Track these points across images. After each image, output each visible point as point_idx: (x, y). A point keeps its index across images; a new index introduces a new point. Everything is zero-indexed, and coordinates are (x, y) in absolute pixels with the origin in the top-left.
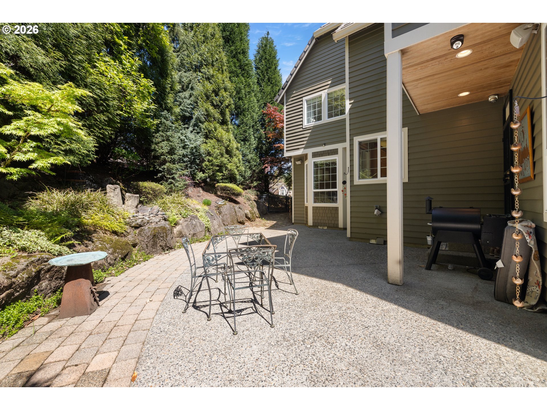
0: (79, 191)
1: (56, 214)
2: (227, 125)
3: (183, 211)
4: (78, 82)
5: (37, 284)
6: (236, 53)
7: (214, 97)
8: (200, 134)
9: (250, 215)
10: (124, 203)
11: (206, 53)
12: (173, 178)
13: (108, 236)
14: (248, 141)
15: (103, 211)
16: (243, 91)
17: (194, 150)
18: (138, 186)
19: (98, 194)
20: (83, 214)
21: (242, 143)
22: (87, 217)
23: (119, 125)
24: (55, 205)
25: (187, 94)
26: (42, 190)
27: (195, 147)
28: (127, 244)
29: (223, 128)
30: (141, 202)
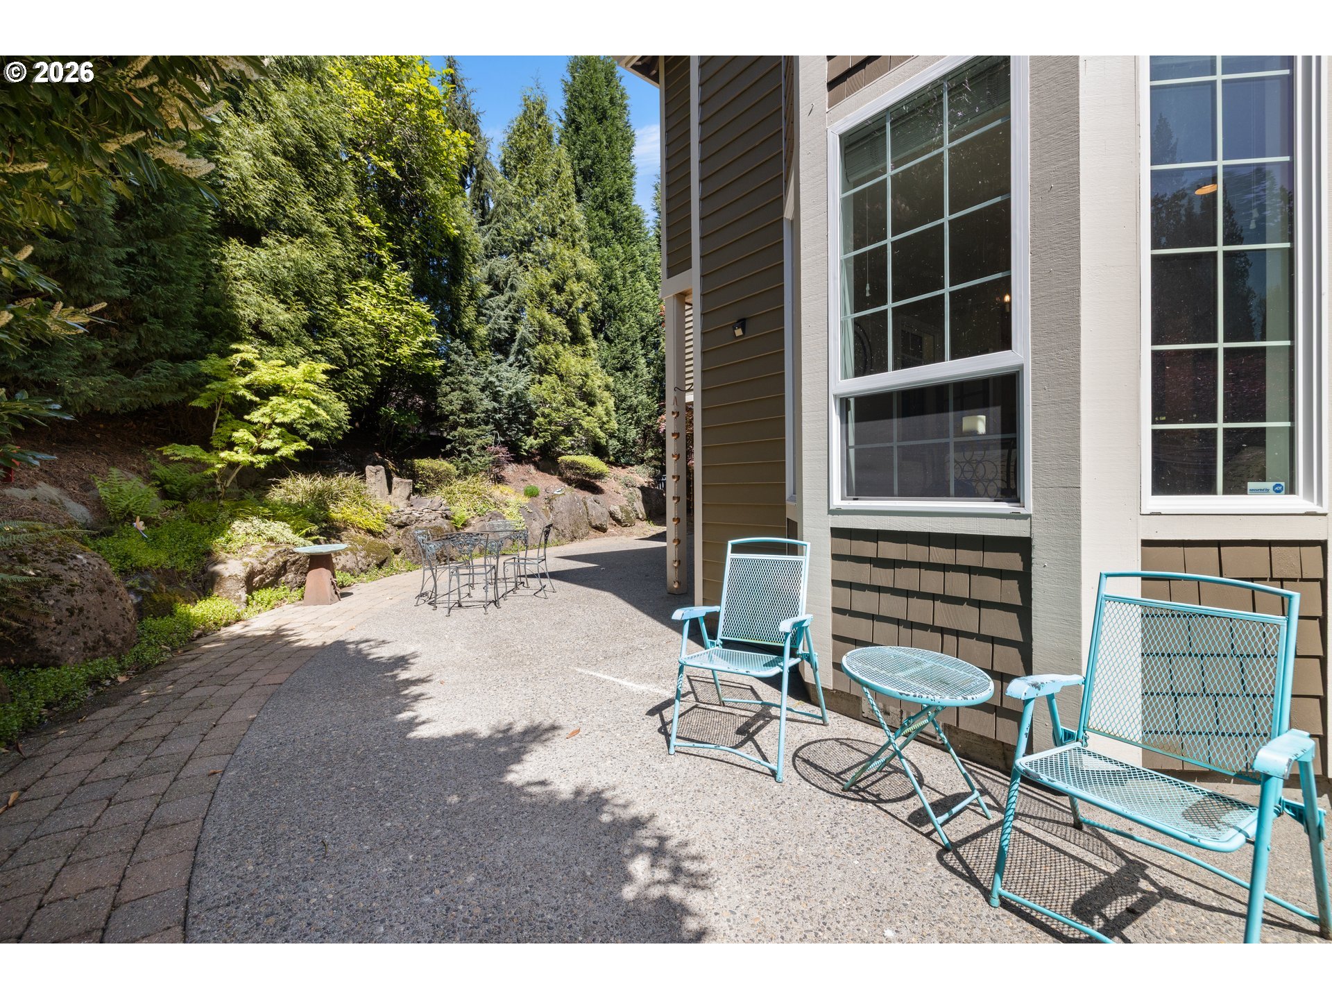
0: (328, 476)
1: (301, 505)
2: (583, 344)
3: (479, 505)
4: (325, 331)
5: (284, 575)
6: (605, 198)
7: (555, 296)
8: (526, 369)
9: (620, 515)
10: (390, 492)
11: (540, 215)
12: (470, 452)
13: (362, 535)
14: (630, 369)
15: (357, 503)
16: (619, 273)
17: (514, 400)
18: (412, 466)
19: (353, 480)
20: (331, 506)
21: (618, 374)
22: (336, 510)
23: (379, 379)
24: (300, 495)
25: (501, 299)
26: (285, 475)
27: (516, 393)
28: (385, 547)
29: (575, 353)
30: (415, 491)
